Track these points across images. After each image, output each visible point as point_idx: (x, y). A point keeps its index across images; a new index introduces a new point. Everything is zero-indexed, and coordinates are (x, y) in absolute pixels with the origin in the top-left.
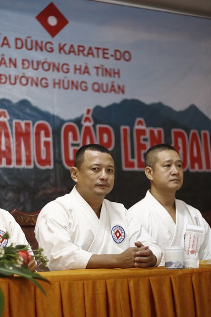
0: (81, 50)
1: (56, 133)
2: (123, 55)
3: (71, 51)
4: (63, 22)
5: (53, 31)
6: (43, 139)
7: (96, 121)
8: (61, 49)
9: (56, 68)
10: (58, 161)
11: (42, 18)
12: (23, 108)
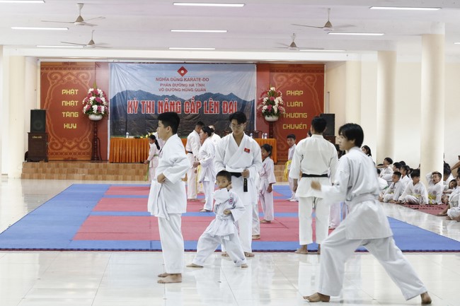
0: (191, 79)
1: (183, 104)
2: (205, 79)
3: (188, 80)
4: (186, 71)
5: (182, 75)
6: (178, 105)
7: (196, 100)
8: (185, 79)
9: (184, 85)
10: (183, 111)
11: (179, 71)
12: (173, 97)
